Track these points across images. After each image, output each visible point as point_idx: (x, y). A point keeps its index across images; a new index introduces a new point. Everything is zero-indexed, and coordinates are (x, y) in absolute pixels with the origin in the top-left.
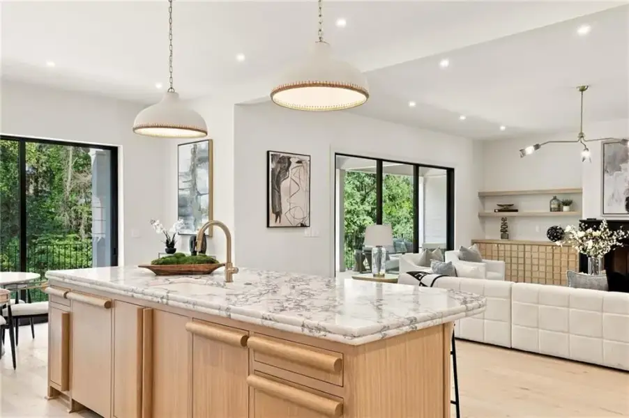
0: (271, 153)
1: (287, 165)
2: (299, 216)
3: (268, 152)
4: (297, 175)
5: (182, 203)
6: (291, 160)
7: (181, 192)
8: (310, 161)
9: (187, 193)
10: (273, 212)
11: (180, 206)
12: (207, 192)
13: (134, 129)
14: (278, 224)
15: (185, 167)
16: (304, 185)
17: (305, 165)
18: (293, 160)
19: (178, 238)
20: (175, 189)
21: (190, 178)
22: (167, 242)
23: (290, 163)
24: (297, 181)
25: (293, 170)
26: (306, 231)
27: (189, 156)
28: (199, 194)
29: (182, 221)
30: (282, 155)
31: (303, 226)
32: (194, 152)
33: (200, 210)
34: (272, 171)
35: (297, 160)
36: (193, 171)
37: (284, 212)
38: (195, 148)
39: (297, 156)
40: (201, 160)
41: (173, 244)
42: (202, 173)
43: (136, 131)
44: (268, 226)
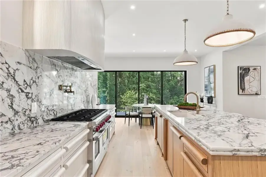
0: (239, 67)
1: (248, 71)
2: (255, 90)
3: (238, 67)
4: (254, 74)
5: (206, 86)
6: (250, 69)
7: (205, 83)
8: (260, 68)
9: (207, 83)
10: (241, 89)
11: (205, 87)
12: (213, 82)
13: (174, 64)
14: (243, 93)
15: (206, 75)
16: (257, 78)
17: (258, 70)
18: (251, 69)
19: (204, 97)
20: (204, 82)
21: (208, 78)
22: (201, 98)
23: (249, 70)
24: (253, 76)
25: (252, 73)
26: (259, 97)
27: (208, 71)
28: (211, 83)
29: (205, 92)
30: (245, 67)
31: (256, 94)
32: (209, 70)
33: (211, 88)
34: (240, 74)
35: (253, 68)
36: (209, 76)
37: (246, 89)
38: (209, 69)
39: (253, 67)
40: (212, 72)
41: (203, 99)
42: (212, 76)
43: (175, 64)
44: (238, 94)
